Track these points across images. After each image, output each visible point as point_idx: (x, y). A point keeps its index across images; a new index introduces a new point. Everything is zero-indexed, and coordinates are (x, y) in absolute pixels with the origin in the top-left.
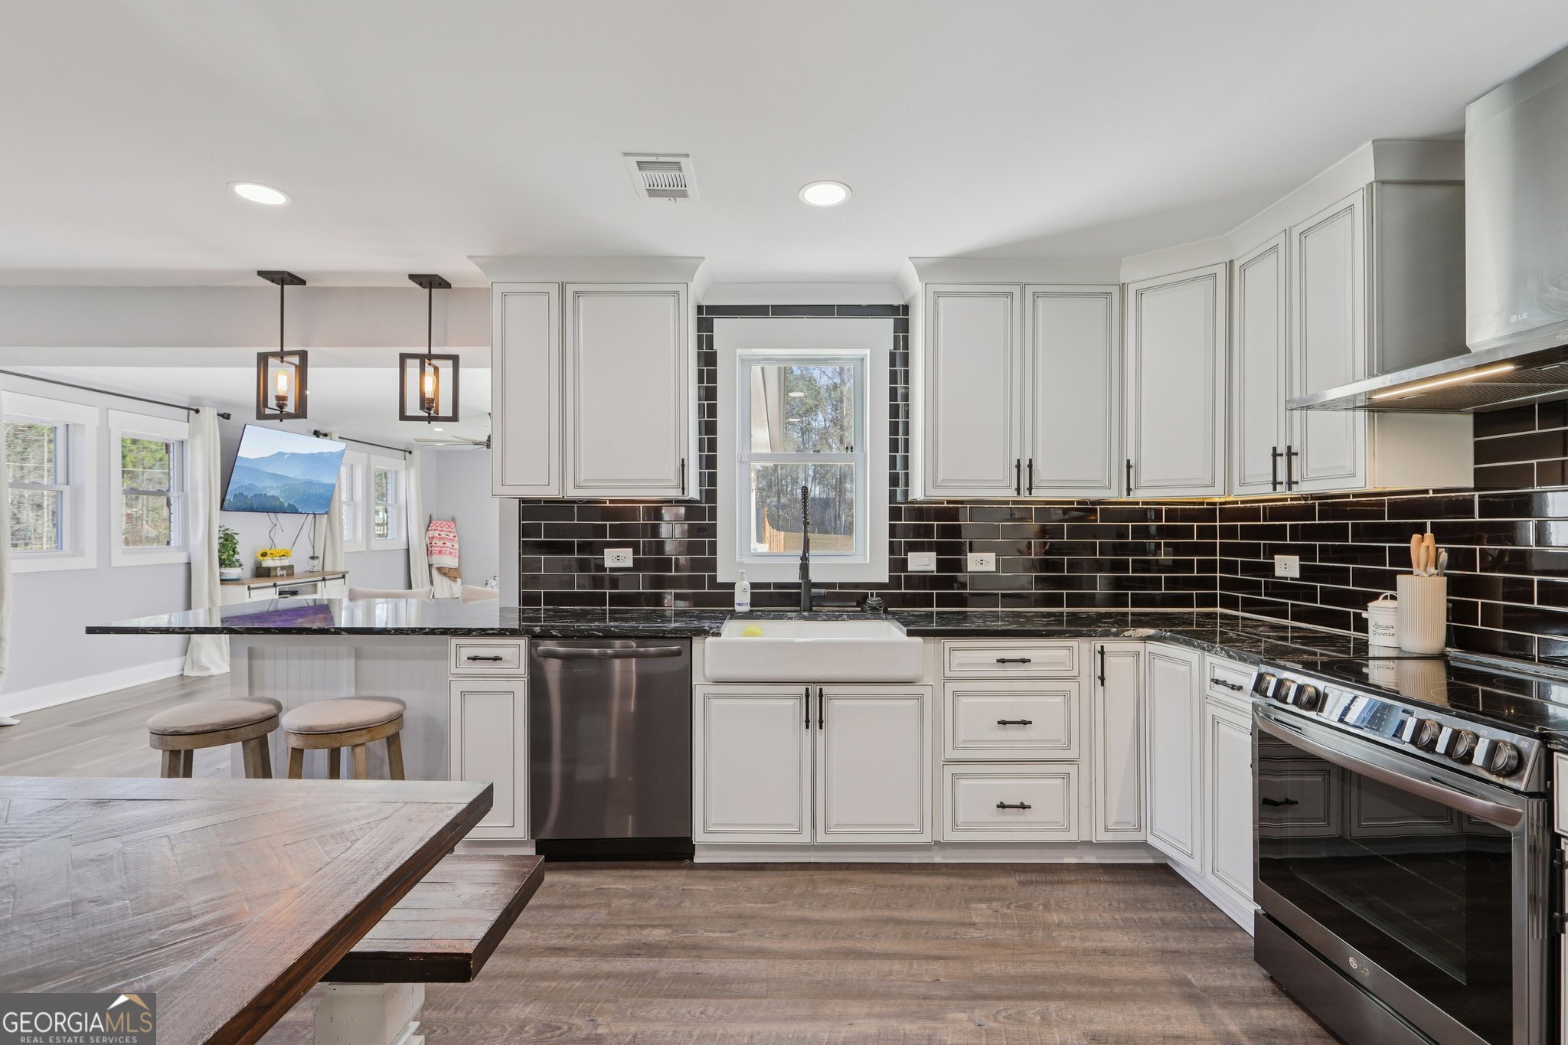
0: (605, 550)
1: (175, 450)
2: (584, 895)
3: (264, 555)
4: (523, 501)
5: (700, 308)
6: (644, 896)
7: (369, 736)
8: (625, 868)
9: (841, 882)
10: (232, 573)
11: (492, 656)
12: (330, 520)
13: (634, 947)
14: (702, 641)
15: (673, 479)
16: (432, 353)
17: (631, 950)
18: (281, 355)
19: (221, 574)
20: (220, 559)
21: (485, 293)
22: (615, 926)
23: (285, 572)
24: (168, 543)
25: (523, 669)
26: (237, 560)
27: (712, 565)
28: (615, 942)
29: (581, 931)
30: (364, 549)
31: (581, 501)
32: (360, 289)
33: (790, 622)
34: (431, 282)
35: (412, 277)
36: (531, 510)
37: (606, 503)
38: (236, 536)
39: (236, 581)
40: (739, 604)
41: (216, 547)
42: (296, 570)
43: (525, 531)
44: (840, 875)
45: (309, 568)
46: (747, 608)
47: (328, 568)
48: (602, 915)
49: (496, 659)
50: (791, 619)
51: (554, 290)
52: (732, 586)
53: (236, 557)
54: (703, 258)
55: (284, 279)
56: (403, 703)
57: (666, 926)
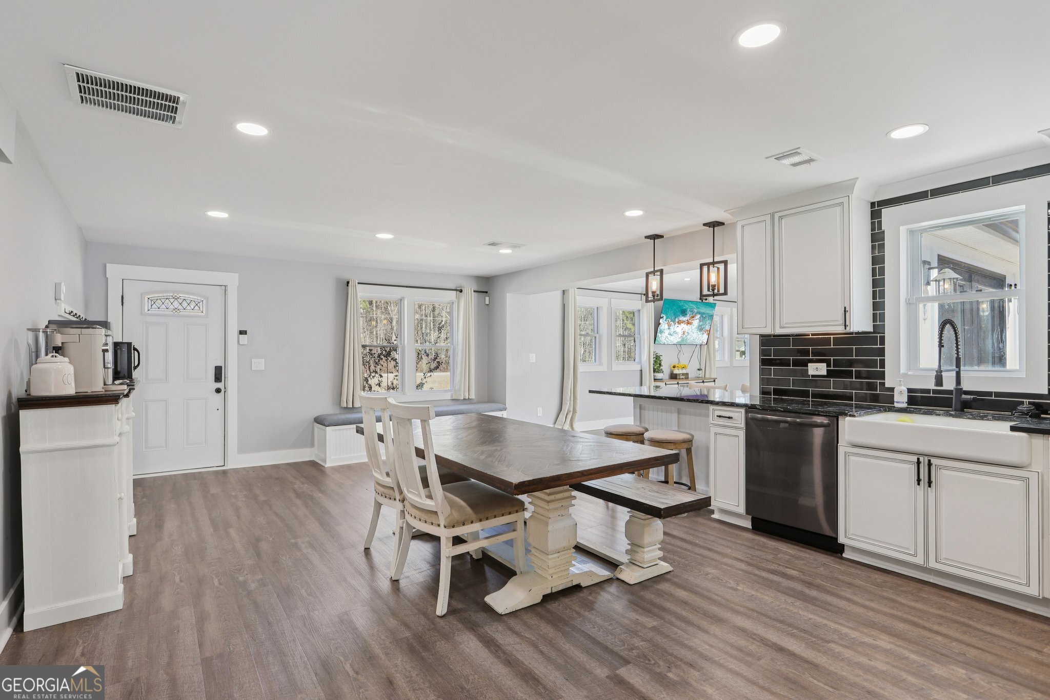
0: (809, 364)
1: (636, 314)
2: (767, 548)
3: (674, 367)
4: (761, 336)
5: (873, 204)
6: (798, 558)
7: (675, 447)
8: (798, 545)
9: (947, 598)
10: (659, 376)
11: (728, 416)
12: (708, 348)
13: (776, 572)
14: (843, 419)
15: (839, 319)
16: (715, 261)
17: (773, 572)
18: (654, 272)
19: (654, 376)
20: (654, 369)
21: (734, 225)
22: (773, 563)
23: (684, 377)
24: (634, 360)
25: (743, 425)
26: (662, 369)
27: (882, 375)
28: (768, 567)
29: (755, 558)
30: (729, 365)
31: (792, 335)
32: (686, 234)
33: (938, 417)
34: (714, 225)
35: (704, 225)
36: (767, 341)
37: (809, 335)
38: (661, 357)
39: (661, 380)
40: (897, 402)
41: (652, 362)
42: (690, 376)
43: (763, 353)
44: (947, 594)
45: (697, 375)
46: (905, 405)
47: (707, 376)
48: (770, 557)
49: (729, 418)
50: (939, 415)
51: (768, 218)
52: (892, 389)
53: (661, 368)
54: (857, 178)
55: (655, 237)
56: (693, 436)
57: (801, 572)
